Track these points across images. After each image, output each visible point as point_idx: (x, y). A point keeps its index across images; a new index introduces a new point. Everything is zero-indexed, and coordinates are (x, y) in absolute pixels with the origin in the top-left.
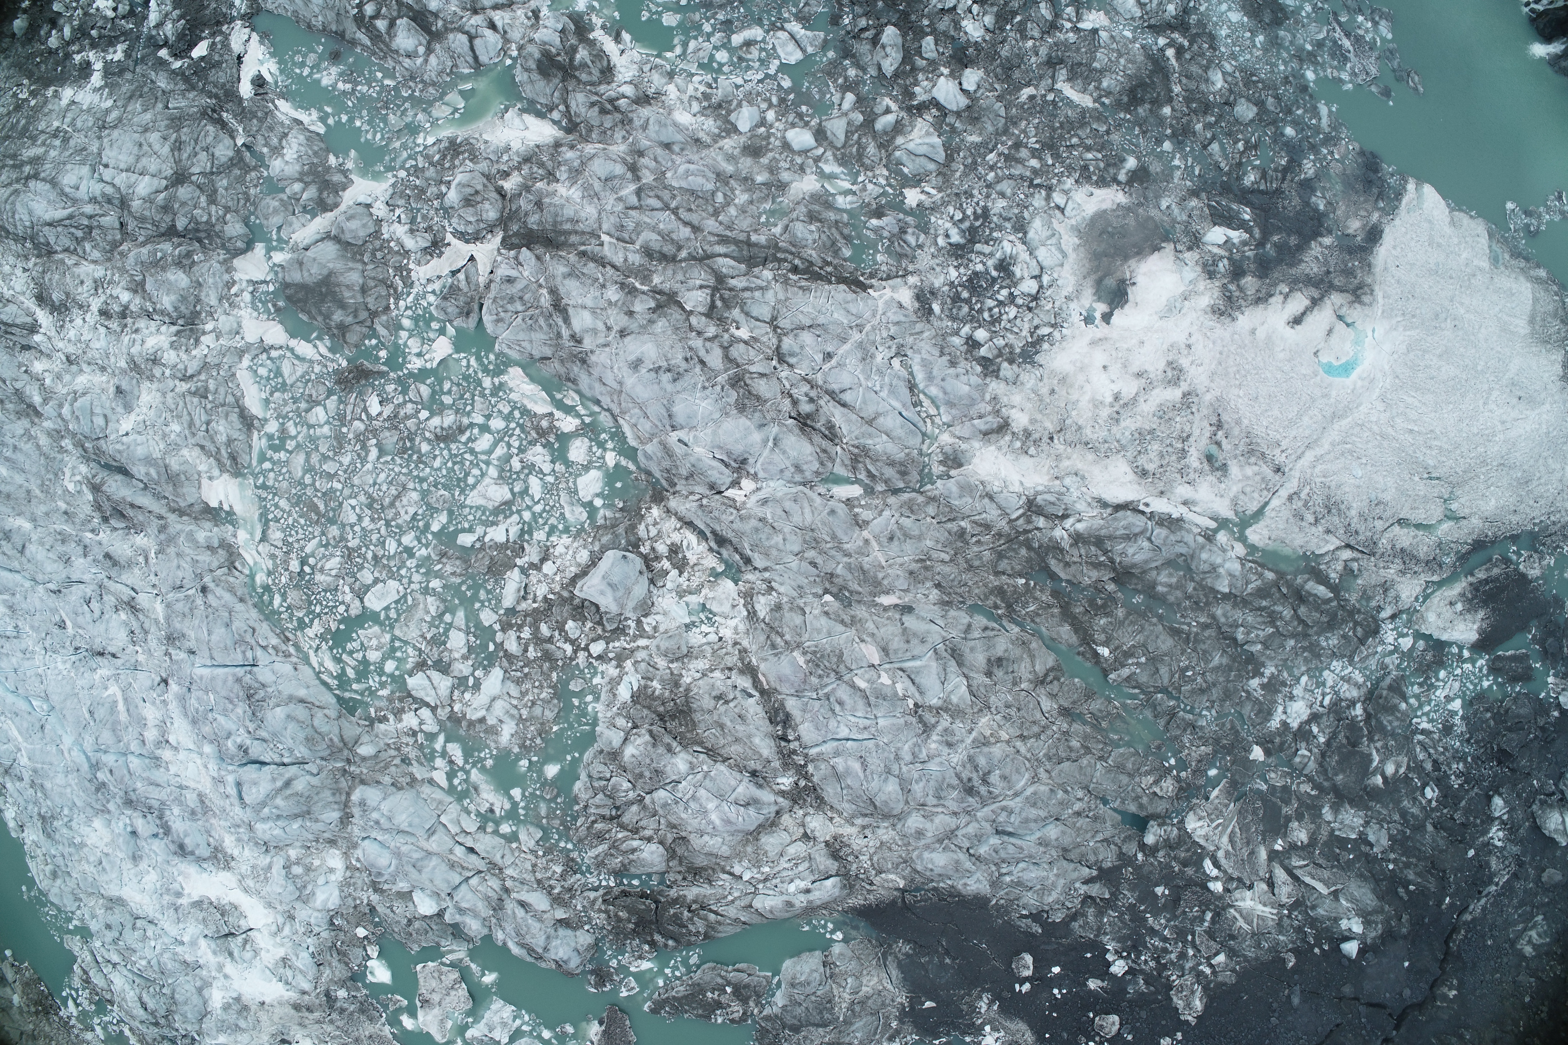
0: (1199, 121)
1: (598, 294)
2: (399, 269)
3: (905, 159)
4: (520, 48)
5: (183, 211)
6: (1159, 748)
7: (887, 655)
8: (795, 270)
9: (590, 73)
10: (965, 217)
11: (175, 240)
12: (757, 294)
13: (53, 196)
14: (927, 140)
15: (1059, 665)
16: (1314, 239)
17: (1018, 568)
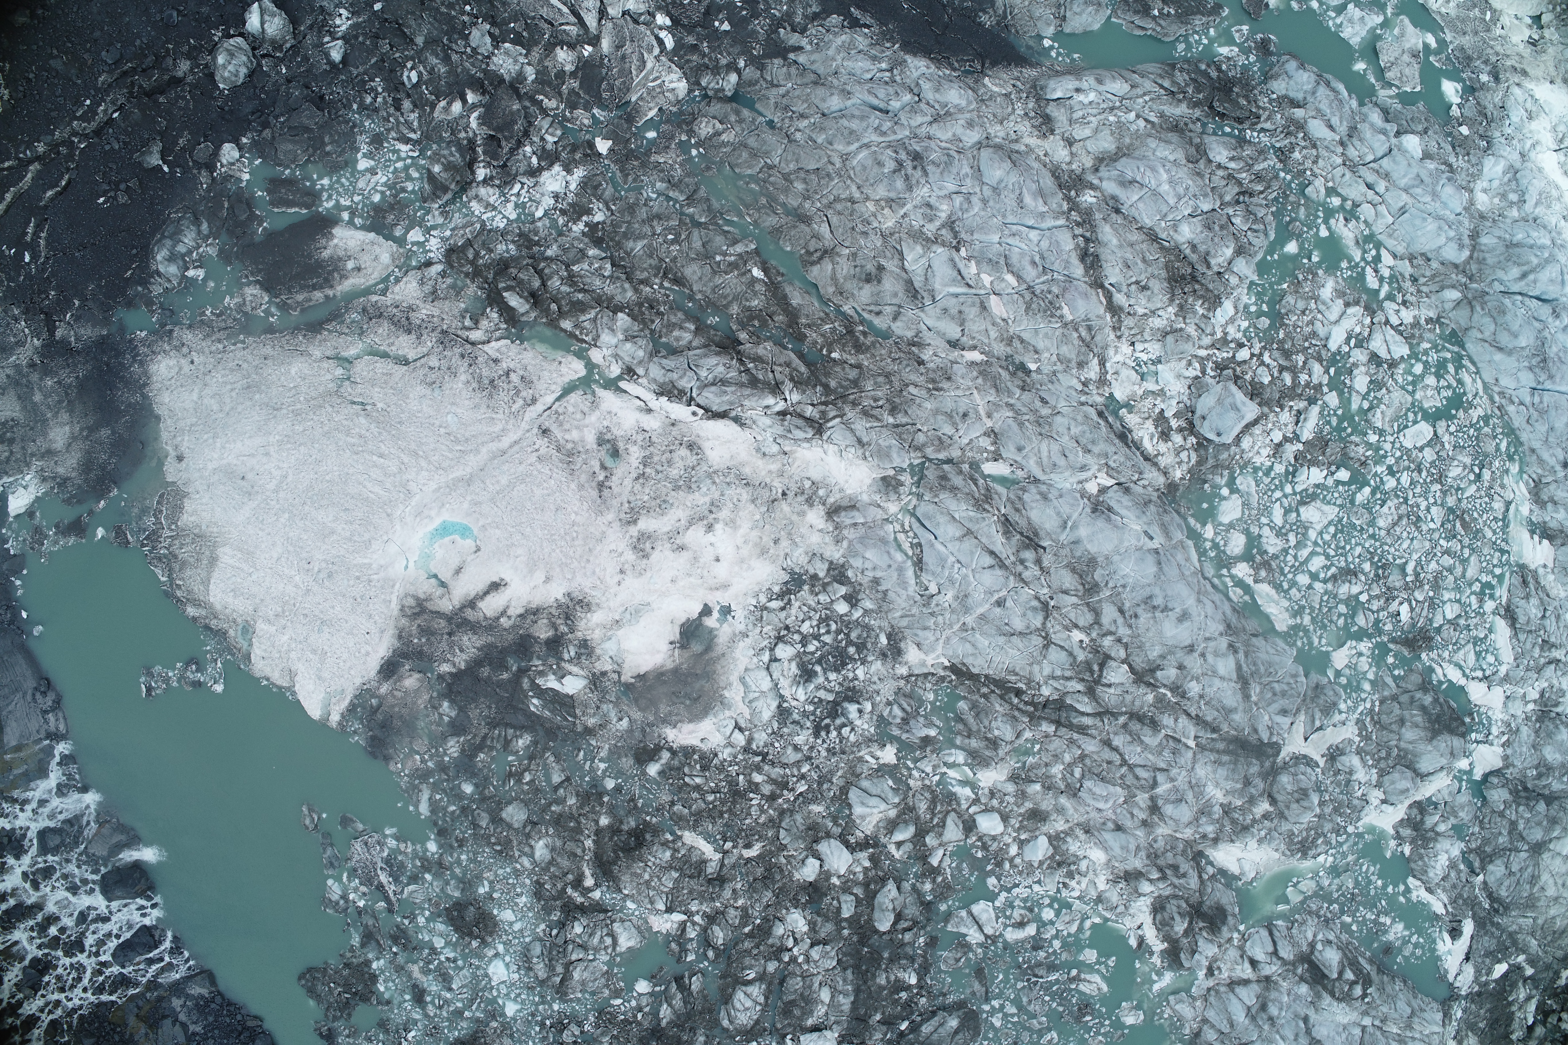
0: (570, 807)
1: (1207, 690)
2: (1367, 738)
3: (890, 794)
4: (1230, 940)
5: (1539, 818)
6: (708, 168)
7: (982, 303)
8: (1019, 693)
9: (1179, 907)
10: (839, 729)
12: (1058, 673)
14: (868, 810)
15: (805, 266)
16: (460, 672)
17: (838, 369)
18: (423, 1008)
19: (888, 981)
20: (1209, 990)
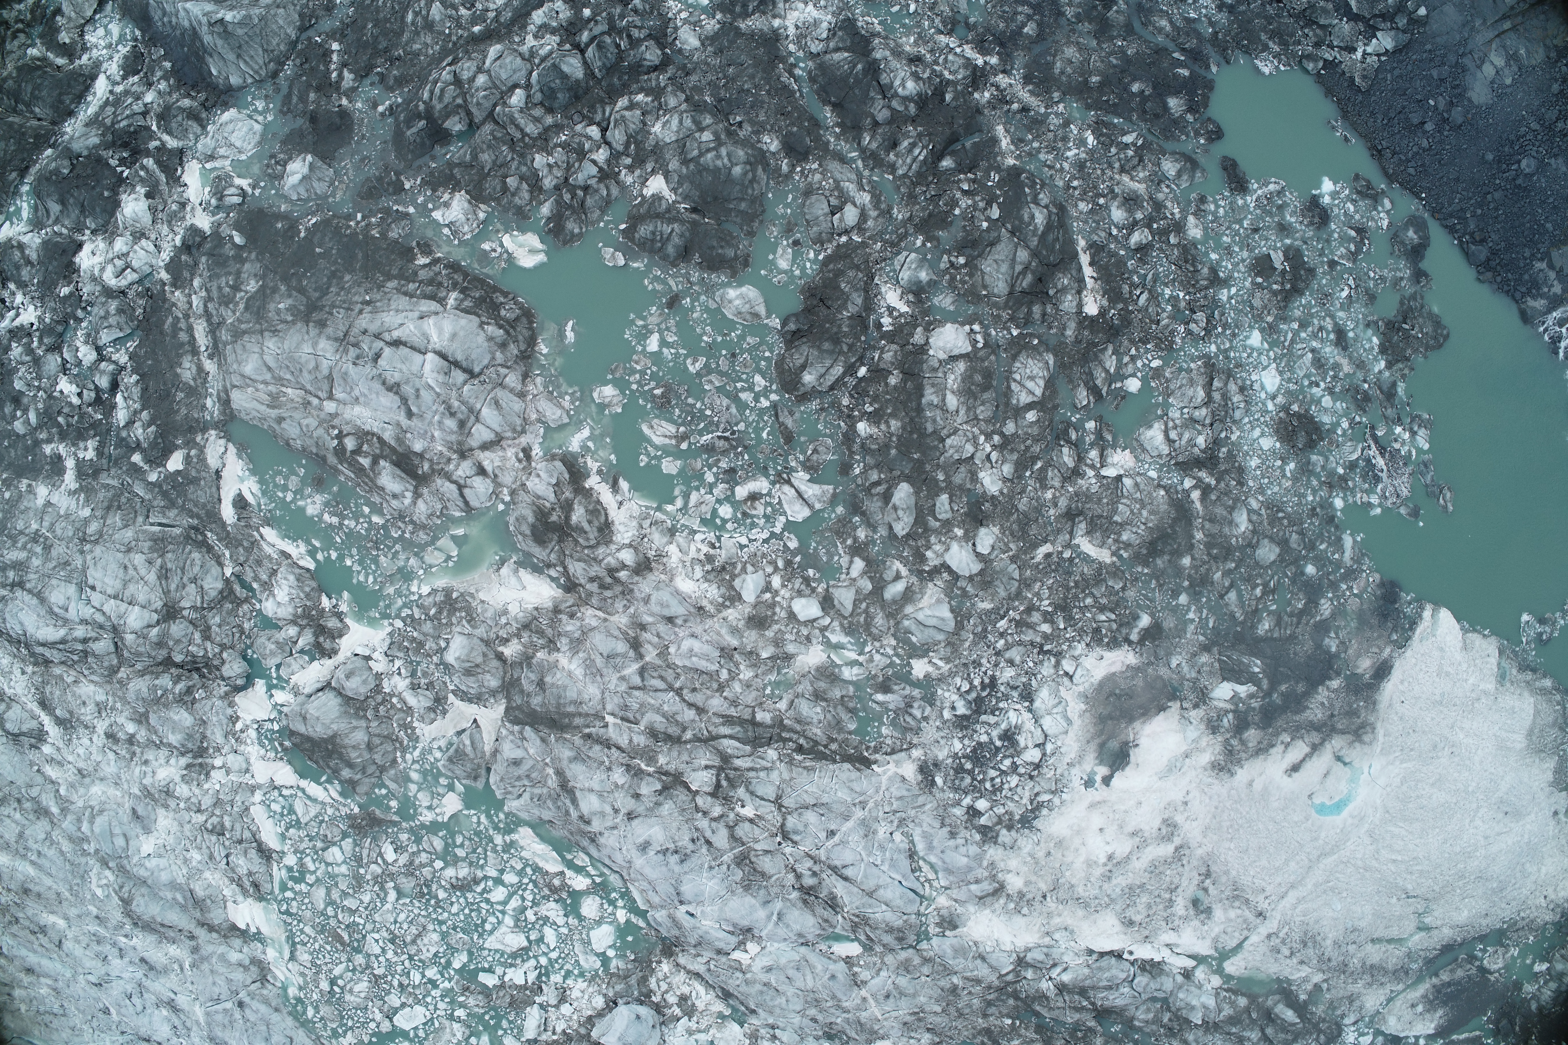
0: (1218, 570)
1: (604, 776)
2: (405, 726)
3: (913, 628)
4: (513, 493)
5: (178, 648)
8: (800, 749)
10: (972, 687)
11: (173, 670)
12: (762, 774)
13: (43, 613)
14: (937, 610)
16: (1322, 683)
17: (1005, 1011)
18: (1336, 324)
19: (887, 422)
20: (524, 432)
